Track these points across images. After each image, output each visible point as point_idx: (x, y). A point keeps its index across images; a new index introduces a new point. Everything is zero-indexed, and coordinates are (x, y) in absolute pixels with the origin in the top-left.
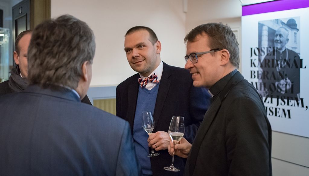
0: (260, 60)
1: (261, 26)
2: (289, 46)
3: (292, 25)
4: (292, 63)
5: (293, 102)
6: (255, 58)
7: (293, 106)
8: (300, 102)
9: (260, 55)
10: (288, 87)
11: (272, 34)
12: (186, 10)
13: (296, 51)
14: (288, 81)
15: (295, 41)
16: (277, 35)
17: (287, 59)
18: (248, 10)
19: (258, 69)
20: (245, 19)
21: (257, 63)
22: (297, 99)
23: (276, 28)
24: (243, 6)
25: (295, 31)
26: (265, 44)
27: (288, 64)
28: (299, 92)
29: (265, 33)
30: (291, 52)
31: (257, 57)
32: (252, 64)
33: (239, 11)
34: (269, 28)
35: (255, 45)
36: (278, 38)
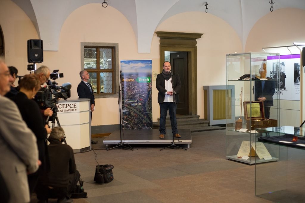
0: (273, 75)
1: (273, 64)
2: (282, 71)
3: (283, 64)
4: (283, 77)
5: (283, 89)
7: (283, 91)
8: (285, 89)
9: (273, 74)
10: (282, 84)
11: (277, 67)
13: (284, 72)
14: (282, 82)
15: (284, 70)
16: (278, 67)
17: (282, 75)
20: (268, 60)
22: (284, 88)
23: (278, 65)
25: (284, 66)
26: (275, 70)
27: (282, 77)
28: (285, 86)
29: (275, 66)
30: (283, 73)
31: (272, 75)
34: (276, 65)
35: (272, 71)
36: (279, 68)
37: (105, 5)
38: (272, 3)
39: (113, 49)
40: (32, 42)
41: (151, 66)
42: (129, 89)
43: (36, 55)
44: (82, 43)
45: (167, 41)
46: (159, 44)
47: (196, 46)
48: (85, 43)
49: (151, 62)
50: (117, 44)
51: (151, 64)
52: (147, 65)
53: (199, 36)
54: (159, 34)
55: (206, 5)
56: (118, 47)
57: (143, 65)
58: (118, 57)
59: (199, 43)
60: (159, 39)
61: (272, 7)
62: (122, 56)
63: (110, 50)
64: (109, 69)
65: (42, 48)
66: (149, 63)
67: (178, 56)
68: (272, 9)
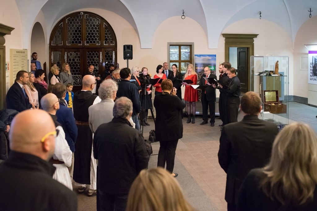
1: (313, 57)
6: (311, 65)
9: (313, 65)
12: (294, 49)
16: (316, 60)
18: (310, 52)
19: (312, 68)
20: (309, 54)
21: (312, 67)
24: (309, 51)
26: (314, 62)
29: (314, 59)
32: (311, 67)
33: (308, 52)
35: (312, 62)
37: (183, 17)
38: (311, 11)
39: (190, 46)
40: (126, 47)
41: (215, 59)
42: (200, 74)
43: (128, 55)
44: (168, 43)
45: (231, 40)
46: (225, 42)
47: (254, 43)
48: (171, 43)
49: (215, 56)
50: (193, 43)
51: (216, 57)
52: (213, 58)
53: (256, 36)
54: (224, 35)
55: (260, 14)
56: (194, 45)
57: (210, 58)
58: (194, 52)
59: (256, 41)
60: (224, 38)
61: (311, 14)
62: (196, 52)
63: (189, 47)
64: (188, 60)
65: (132, 50)
66: (214, 56)
67: (242, 50)
68: (310, 16)
